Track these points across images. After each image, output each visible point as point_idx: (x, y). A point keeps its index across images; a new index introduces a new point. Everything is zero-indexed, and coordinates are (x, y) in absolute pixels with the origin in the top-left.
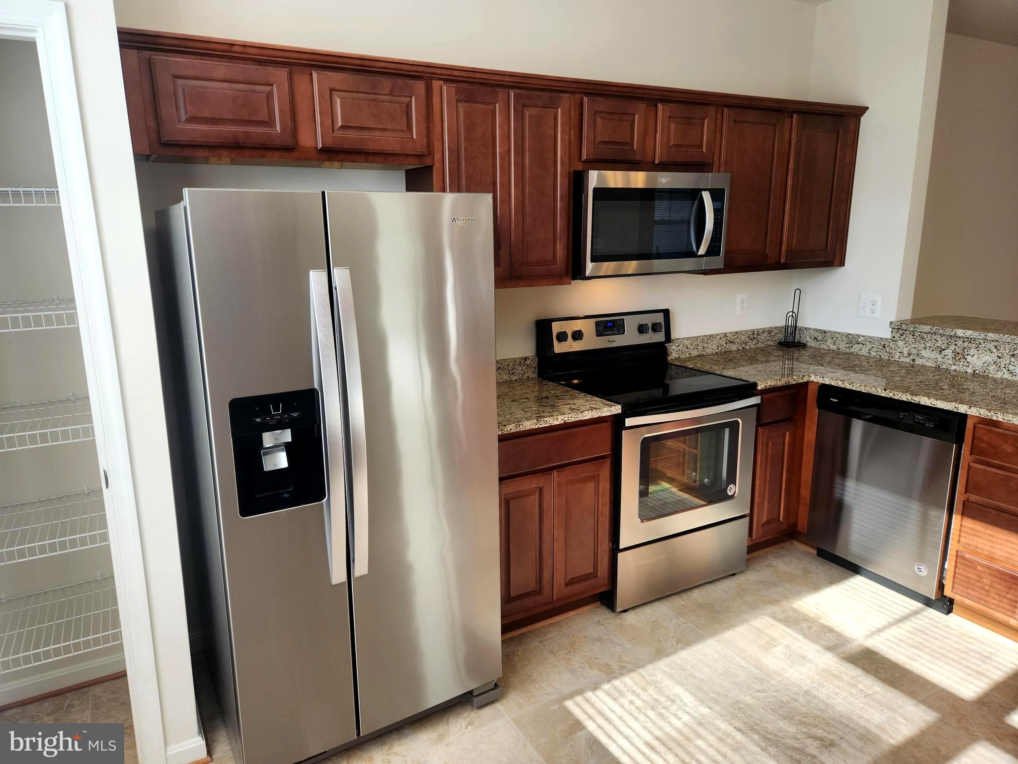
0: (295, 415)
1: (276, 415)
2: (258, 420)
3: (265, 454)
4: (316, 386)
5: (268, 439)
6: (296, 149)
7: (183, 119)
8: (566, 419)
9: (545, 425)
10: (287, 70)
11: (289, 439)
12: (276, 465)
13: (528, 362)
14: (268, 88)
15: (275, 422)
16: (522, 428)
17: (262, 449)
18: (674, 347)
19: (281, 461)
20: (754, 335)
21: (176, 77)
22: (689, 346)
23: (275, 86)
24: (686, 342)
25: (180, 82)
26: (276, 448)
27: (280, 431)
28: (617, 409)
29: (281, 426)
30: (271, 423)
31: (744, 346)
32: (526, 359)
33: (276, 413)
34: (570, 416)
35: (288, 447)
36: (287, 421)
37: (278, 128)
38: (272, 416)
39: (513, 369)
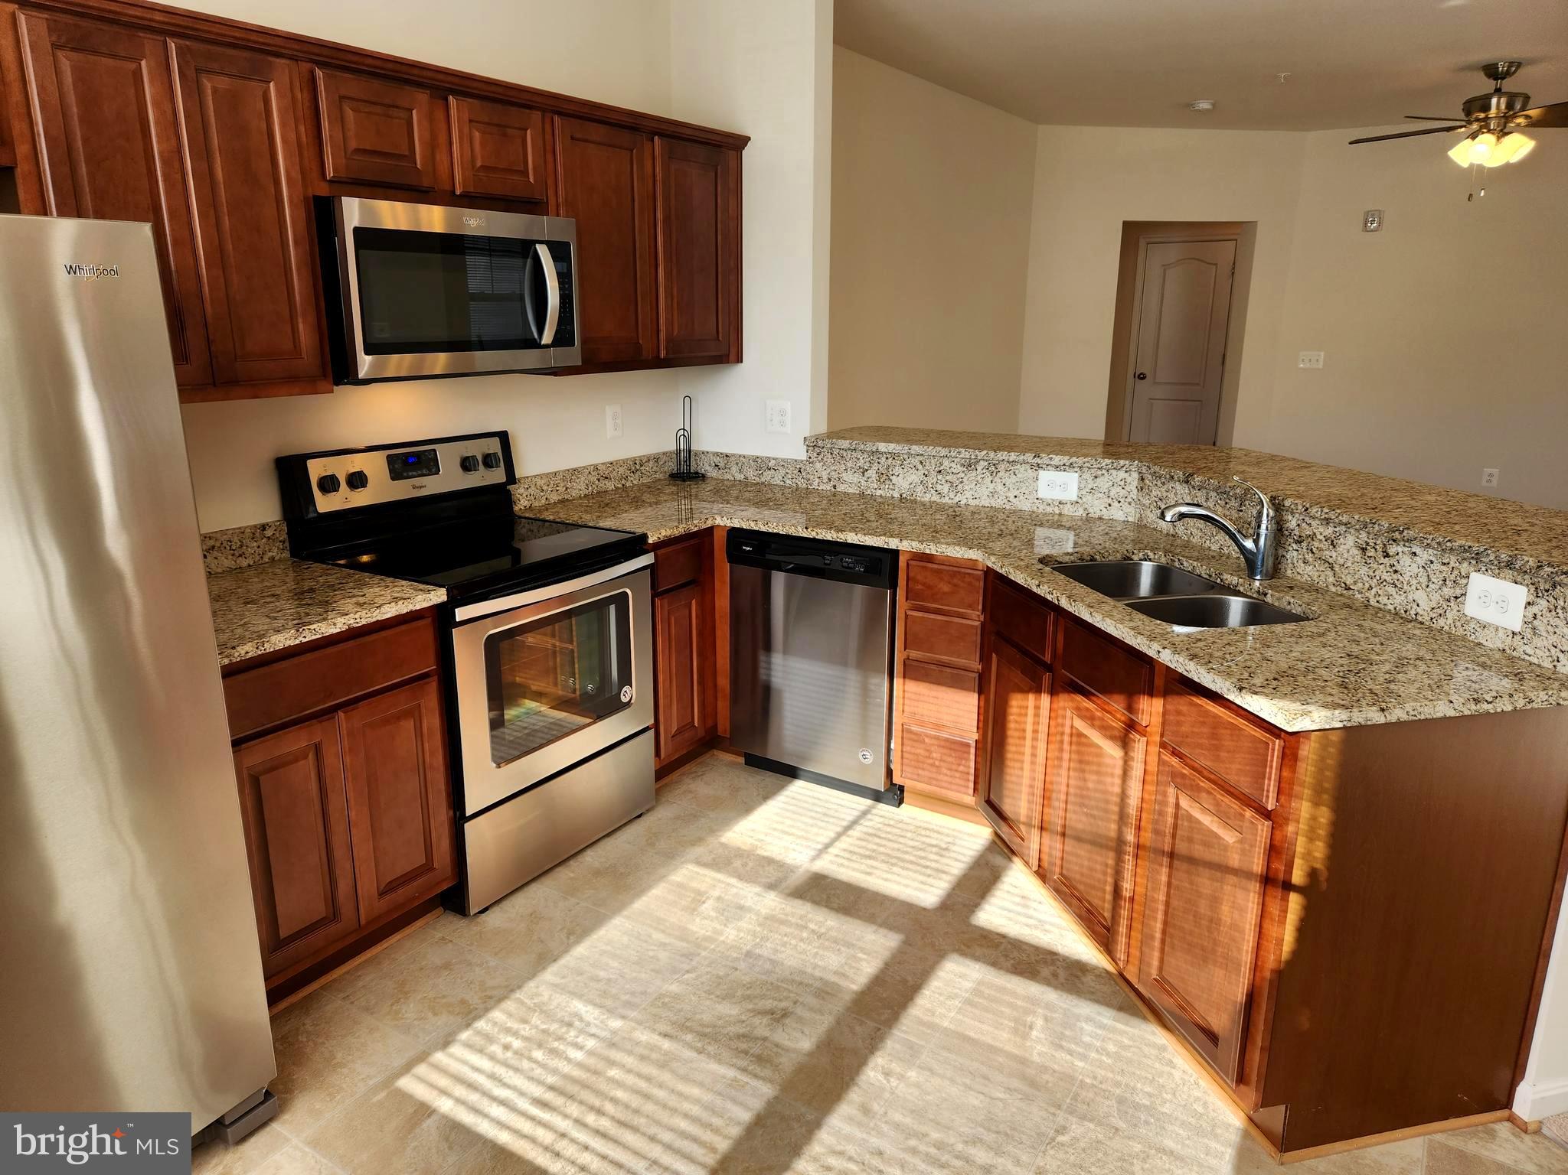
8: (352, 621)
9: (314, 637)
13: (269, 533)
16: (269, 648)
18: (521, 491)
20: (636, 465)
22: (545, 488)
24: (540, 482)
28: (439, 596)
31: (623, 482)
32: (264, 527)
34: (357, 616)
39: (241, 546)
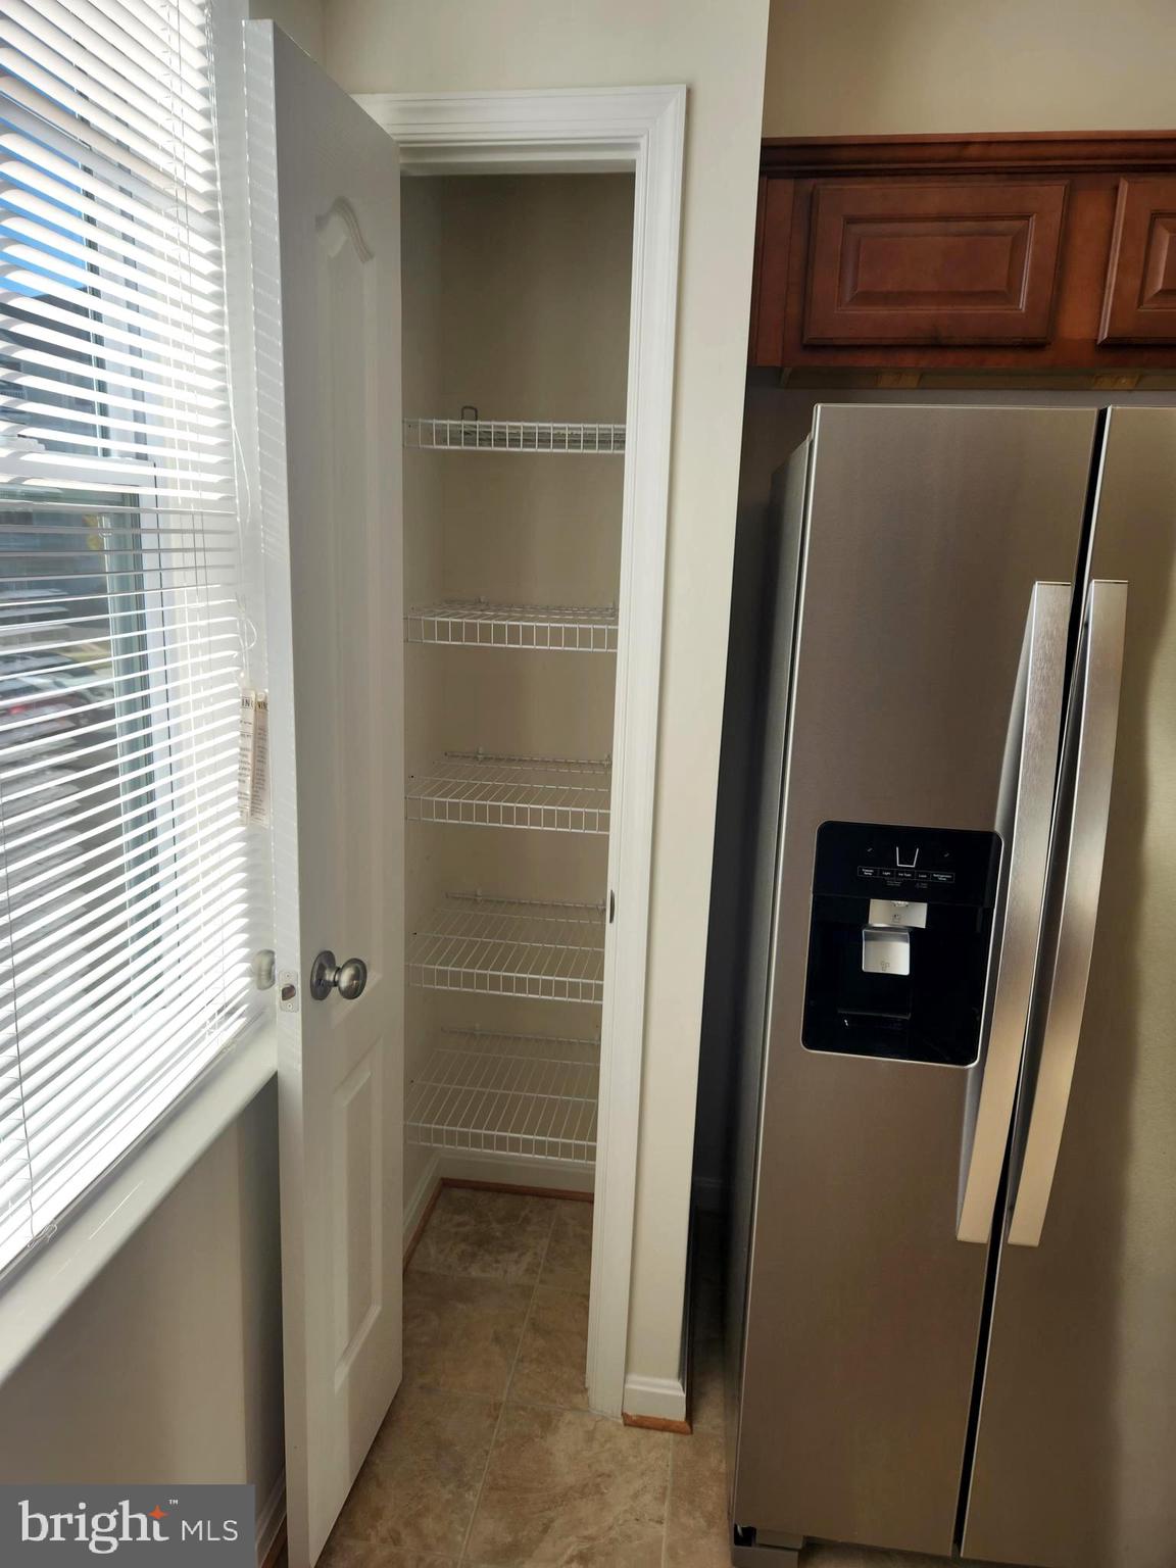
0: (942, 877)
1: (903, 870)
2: (868, 872)
3: (870, 938)
4: (998, 827)
5: (880, 913)
6: (1050, 344)
7: (848, 299)
10: (1067, 182)
11: (922, 924)
12: (885, 964)
14: (1018, 224)
15: (898, 884)
17: (865, 927)
19: (898, 959)
21: (851, 220)
23: (1033, 221)
25: (856, 229)
26: (892, 931)
27: (907, 903)
29: (909, 893)
30: (890, 883)
33: (906, 866)
35: (916, 937)
36: (924, 886)
37: (1022, 305)
38: (896, 871)
